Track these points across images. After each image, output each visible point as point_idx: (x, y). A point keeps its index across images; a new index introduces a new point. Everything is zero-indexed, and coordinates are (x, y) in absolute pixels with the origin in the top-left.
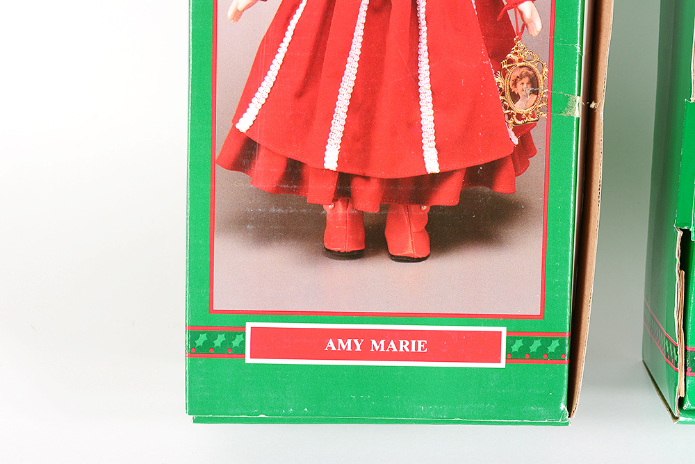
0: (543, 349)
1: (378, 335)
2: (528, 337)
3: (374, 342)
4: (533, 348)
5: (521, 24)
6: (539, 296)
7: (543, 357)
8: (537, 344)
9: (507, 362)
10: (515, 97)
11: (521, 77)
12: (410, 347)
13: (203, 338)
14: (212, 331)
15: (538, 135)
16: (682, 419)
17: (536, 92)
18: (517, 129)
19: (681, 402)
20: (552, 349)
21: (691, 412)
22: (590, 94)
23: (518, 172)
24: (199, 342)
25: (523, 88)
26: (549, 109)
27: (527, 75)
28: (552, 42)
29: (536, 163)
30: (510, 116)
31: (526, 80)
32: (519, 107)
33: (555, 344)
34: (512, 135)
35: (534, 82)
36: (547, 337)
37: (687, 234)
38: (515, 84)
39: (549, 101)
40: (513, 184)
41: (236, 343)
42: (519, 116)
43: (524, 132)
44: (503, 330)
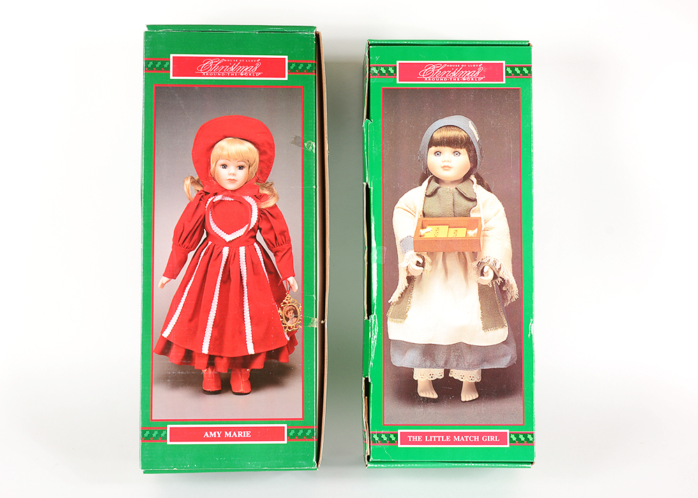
0: (304, 434)
1: (228, 429)
2: (297, 429)
3: (226, 433)
4: (299, 434)
5: (289, 287)
6: (301, 409)
7: (304, 438)
8: (301, 431)
9: (288, 440)
10: (287, 319)
11: (290, 310)
12: (243, 435)
13: (148, 433)
14: (151, 429)
15: (298, 336)
16: (369, 465)
17: (297, 317)
18: (289, 333)
19: (369, 457)
20: (308, 434)
21: (373, 462)
22: (323, 317)
23: (290, 352)
24: (146, 435)
25: (291, 315)
26: (302, 324)
27: (292, 309)
28: (303, 294)
29: (298, 348)
30: (285, 328)
31: (292, 311)
32: (289, 324)
33: (310, 431)
34: (287, 336)
35: (295, 312)
36: (305, 429)
37: (367, 380)
38: (287, 313)
39: (303, 321)
40: (288, 358)
41: (163, 435)
42: (289, 328)
43: (292, 334)
44: (285, 426)
